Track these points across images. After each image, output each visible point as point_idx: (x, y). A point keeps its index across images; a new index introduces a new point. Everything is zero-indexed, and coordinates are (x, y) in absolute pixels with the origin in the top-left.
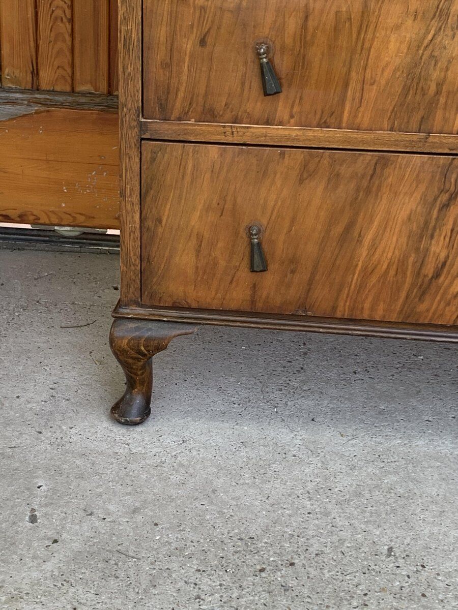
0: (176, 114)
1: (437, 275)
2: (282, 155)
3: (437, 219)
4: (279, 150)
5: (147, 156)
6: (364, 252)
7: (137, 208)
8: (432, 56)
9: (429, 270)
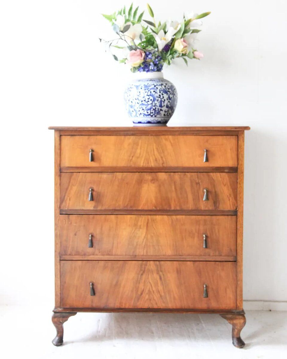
0: (69, 253)
1: (142, 294)
2: (98, 262)
3: (140, 279)
4: (97, 261)
5: (62, 265)
6: (121, 289)
7: (59, 279)
8: (134, 236)
9: (139, 293)
